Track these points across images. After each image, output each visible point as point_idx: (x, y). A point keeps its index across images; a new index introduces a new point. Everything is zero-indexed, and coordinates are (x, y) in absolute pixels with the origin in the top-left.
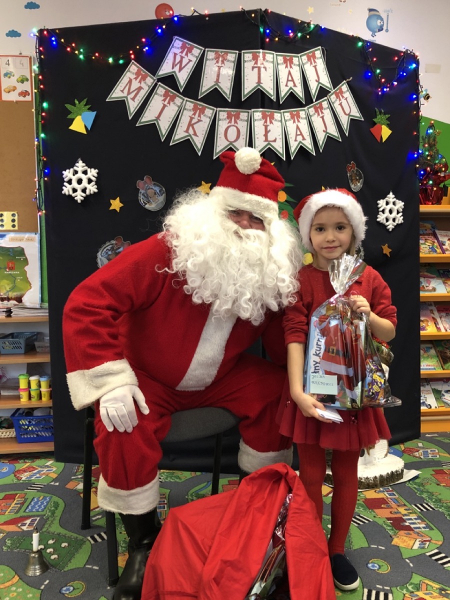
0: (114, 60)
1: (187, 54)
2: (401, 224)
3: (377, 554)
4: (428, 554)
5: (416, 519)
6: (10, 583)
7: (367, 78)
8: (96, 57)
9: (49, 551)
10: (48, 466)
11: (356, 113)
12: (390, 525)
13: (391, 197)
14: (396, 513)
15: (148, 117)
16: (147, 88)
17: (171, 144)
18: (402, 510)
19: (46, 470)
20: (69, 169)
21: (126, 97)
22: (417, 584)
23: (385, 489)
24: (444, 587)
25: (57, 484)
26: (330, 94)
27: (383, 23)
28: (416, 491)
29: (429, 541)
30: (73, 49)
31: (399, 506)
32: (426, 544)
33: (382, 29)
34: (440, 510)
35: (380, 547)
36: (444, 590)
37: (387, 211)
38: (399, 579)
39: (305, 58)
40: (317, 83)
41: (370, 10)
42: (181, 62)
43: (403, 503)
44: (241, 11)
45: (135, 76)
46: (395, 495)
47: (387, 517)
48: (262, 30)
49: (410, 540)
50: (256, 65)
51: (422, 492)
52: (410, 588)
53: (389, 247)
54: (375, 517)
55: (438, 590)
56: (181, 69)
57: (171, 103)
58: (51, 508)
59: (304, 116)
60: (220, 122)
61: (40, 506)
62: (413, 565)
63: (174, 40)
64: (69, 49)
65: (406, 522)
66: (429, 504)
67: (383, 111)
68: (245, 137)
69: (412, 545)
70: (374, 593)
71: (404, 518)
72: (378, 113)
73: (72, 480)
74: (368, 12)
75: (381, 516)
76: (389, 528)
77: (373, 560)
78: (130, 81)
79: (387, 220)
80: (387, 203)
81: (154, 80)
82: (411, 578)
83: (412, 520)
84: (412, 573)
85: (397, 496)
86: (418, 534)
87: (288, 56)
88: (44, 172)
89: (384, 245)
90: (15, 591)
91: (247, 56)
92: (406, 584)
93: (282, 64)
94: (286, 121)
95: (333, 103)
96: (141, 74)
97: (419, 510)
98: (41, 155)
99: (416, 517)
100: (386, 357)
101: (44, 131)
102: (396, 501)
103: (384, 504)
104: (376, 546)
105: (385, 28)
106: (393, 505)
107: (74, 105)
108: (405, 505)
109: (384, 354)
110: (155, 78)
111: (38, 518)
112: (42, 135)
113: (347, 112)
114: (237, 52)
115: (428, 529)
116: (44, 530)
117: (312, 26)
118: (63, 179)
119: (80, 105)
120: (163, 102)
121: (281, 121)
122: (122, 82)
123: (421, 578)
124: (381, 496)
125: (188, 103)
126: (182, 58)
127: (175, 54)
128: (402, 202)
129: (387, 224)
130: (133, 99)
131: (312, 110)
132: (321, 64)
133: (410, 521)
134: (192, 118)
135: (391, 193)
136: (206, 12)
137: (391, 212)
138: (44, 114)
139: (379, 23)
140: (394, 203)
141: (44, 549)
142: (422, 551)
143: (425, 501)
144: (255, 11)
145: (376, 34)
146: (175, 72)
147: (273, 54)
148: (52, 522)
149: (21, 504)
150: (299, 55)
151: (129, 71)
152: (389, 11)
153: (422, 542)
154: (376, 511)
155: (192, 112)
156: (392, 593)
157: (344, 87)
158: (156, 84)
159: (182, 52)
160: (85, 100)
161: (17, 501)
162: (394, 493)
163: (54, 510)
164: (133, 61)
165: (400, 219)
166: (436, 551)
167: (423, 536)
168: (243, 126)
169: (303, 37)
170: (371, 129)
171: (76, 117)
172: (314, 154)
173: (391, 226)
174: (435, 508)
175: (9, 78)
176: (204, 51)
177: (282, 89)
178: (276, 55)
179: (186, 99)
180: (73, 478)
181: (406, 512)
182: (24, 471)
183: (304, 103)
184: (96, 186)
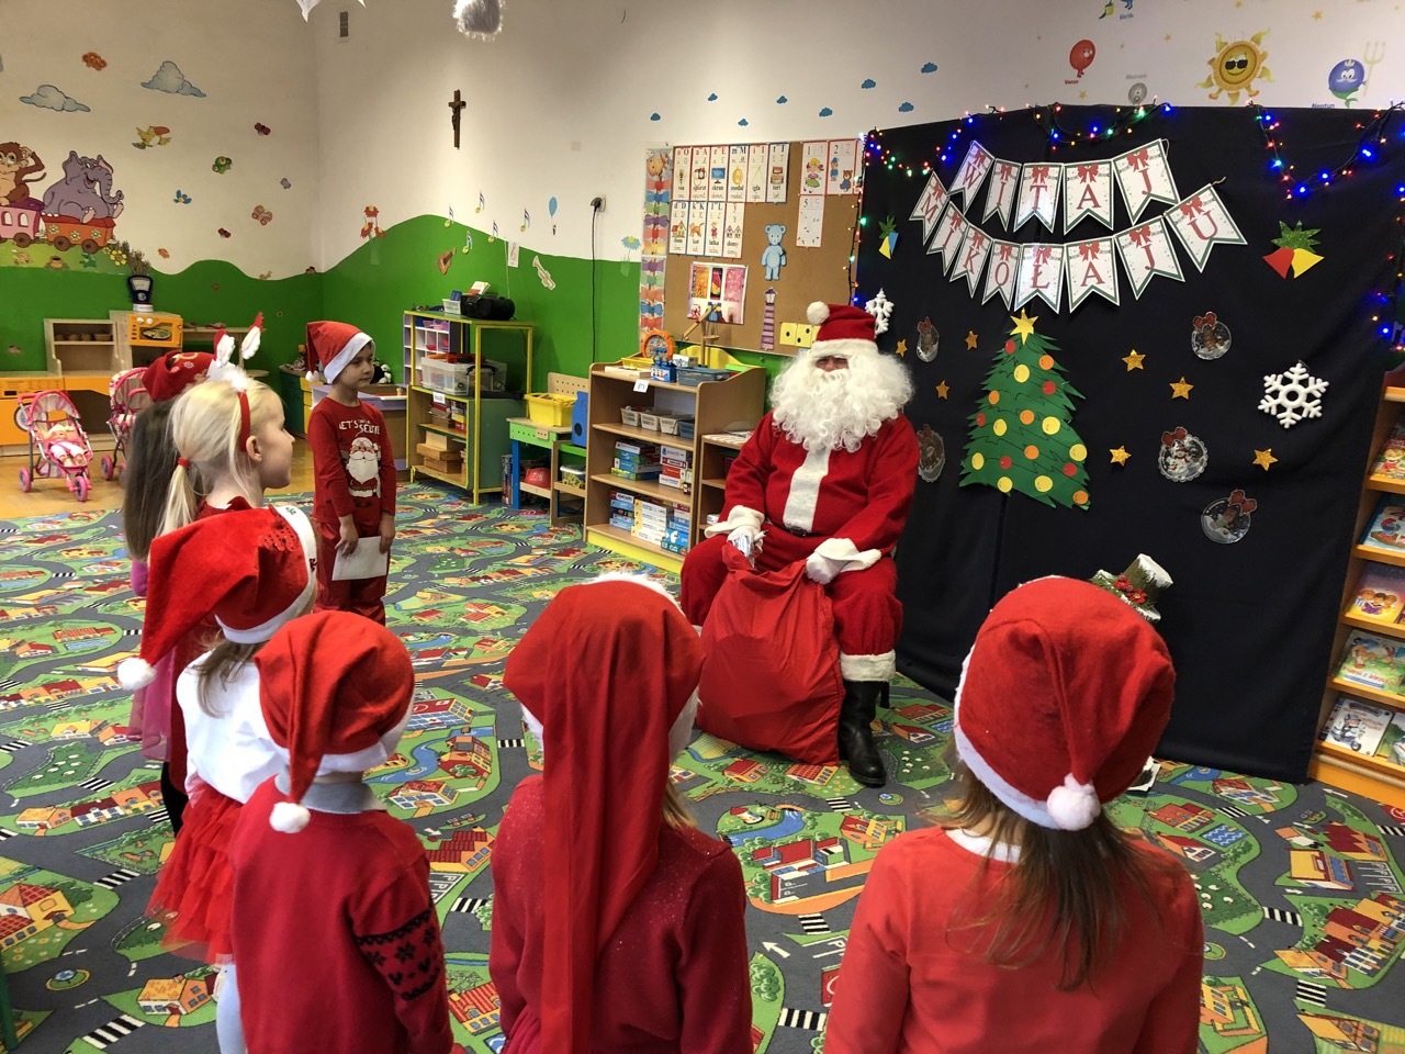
1: (979, 166)
2: (1318, 418)
11: (1229, 232)
13: (1297, 370)
15: (937, 243)
16: (941, 208)
17: (950, 281)
20: (871, 300)
26: (1170, 209)
37: (1283, 395)
39: (1123, 162)
40: (1145, 196)
42: (972, 175)
44: (1028, 109)
45: (933, 193)
50: (1035, 184)
53: (1272, 455)
56: (970, 184)
57: (958, 227)
59: (1109, 248)
60: (994, 257)
63: (973, 145)
67: (1300, 224)
68: (1011, 280)
72: (1285, 229)
78: (929, 198)
79: (1281, 410)
81: (947, 198)
87: (1088, 165)
89: (1263, 450)
91: (1025, 171)
93: (1076, 178)
94: (1069, 258)
95: (1175, 224)
96: (938, 190)
107: (884, 223)
110: (949, 194)
112: (853, 259)
113: (1207, 231)
114: (1020, 165)
117: (1141, 111)
119: (889, 223)
120: (951, 226)
121: (1061, 259)
122: (923, 198)
125: (971, 229)
127: (969, 166)
128: (1325, 381)
129: (1279, 416)
130: (929, 221)
132: (1158, 165)
134: (972, 249)
135: (1299, 365)
136: (1002, 110)
137: (1292, 396)
140: (1303, 382)
144: (1042, 109)
146: (965, 188)
147: (1061, 166)
150: (1111, 160)
151: (929, 185)
155: (973, 242)
157: (1207, 196)
158: (949, 202)
159: (975, 162)
160: (893, 218)
164: (934, 172)
165: (1314, 411)
168: (1012, 265)
169: (1119, 134)
170: (1266, 258)
171: (884, 238)
172: (1120, 304)
173: (1288, 419)
176: (993, 161)
177: (1068, 216)
178: (1066, 166)
179: (969, 224)
183: (1110, 228)
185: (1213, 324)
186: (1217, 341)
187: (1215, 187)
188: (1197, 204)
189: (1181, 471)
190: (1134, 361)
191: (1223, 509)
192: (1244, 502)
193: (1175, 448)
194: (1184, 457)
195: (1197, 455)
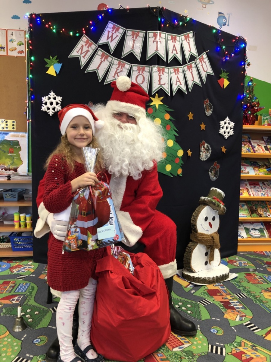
0: (73, 33)
1: (115, 32)
2: (232, 135)
3: (216, 324)
4: (244, 324)
5: (237, 303)
6: (4, 335)
7: (217, 51)
8: (63, 31)
9: (27, 316)
10: (29, 265)
11: (210, 71)
12: (222, 305)
13: (227, 119)
14: (225, 299)
15: (92, 68)
16: (92, 51)
17: (105, 84)
18: (229, 297)
19: (28, 267)
20: (46, 96)
21: (80, 56)
22: (239, 342)
23: (219, 284)
24: (254, 344)
25: (34, 276)
26: (196, 59)
27: (226, 21)
28: (236, 286)
29: (245, 316)
30: (50, 26)
31: (227, 294)
32: (243, 318)
33: (226, 25)
34: (250, 298)
35: (217, 319)
36: (255, 346)
37: (225, 128)
38: (229, 339)
39: (183, 37)
40: (189, 52)
41: (220, 13)
42: (112, 36)
43: (229, 293)
44: (148, 7)
45: (85, 44)
46: (224, 288)
47: (220, 301)
48: (159, 19)
49: (234, 315)
50: (155, 40)
51: (240, 286)
52: (235, 344)
53: (225, 148)
54: (213, 300)
55: (251, 346)
56: (112, 41)
57: (106, 60)
58: (30, 290)
59: (182, 71)
60: (134, 72)
61: (23, 289)
62: (236, 330)
63: (108, 23)
64: (47, 26)
65: (231, 304)
66: (244, 294)
67: (225, 70)
68: (147, 81)
69: (235, 318)
70: (214, 347)
71: (230, 302)
72: (222, 71)
73: (42, 273)
74: (218, 14)
75: (217, 300)
76: (222, 308)
77: (213, 327)
78: (82, 47)
79: (225, 133)
80: (225, 123)
81: (96, 46)
82: (236, 338)
83: (235, 303)
84: (236, 335)
85: (226, 288)
86: (238, 311)
87: (174, 35)
88: (31, 97)
89: (222, 147)
90: (6, 341)
91: (150, 34)
92: (233, 342)
93: (170, 40)
94: (171, 73)
95: (198, 64)
96: (89, 43)
97: (238, 297)
98: (30, 87)
99: (237, 301)
100: (222, 210)
101: (32, 73)
102: (225, 292)
103: (218, 293)
104: (215, 319)
105: (227, 24)
106: (224, 294)
107: (50, 59)
108: (230, 294)
109: (221, 208)
110: (96, 45)
111: (22, 296)
112: (31, 76)
113: (206, 70)
114: (145, 32)
115: (244, 309)
116: (25, 303)
117: (188, 19)
118: (42, 102)
119: (53, 59)
120: (101, 59)
121: (168, 73)
122: (78, 46)
123: (241, 339)
124: (216, 288)
125: (115, 60)
126: (113, 34)
127: (109, 32)
128: (234, 123)
129: (224, 135)
130: (84, 57)
131: (186, 68)
132: (192, 41)
133: (234, 304)
134: (117, 70)
135: (228, 118)
136: (128, 7)
137: (227, 128)
138: (32, 64)
139: (224, 20)
140: (229, 123)
141: (24, 315)
142: (241, 322)
143: (241, 292)
144: (156, 8)
145: (222, 27)
146: (108, 42)
147: (166, 34)
148: (30, 299)
149: (13, 287)
150: (180, 35)
151: (82, 40)
152: (230, 14)
153: (241, 317)
154: (215, 297)
155: (118, 66)
156: (225, 348)
157: (205, 56)
158: (97, 49)
159: (113, 31)
160: (56, 56)
161: (11, 285)
162: (224, 286)
163: (31, 292)
164: (84, 35)
165: (232, 133)
166: (249, 322)
167: (241, 313)
168: (146, 75)
169: (183, 25)
170: (218, 81)
171: (50, 66)
172: (186, 93)
173: (226, 136)
174: (247, 296)
175: (13, 42)
176: (126, 30)
177: (169, 55)
178: (167, 34)
179: (114, 58)
180: (43, 272)
181: (231, 298)
182: (16, 267)
183: (182, 63)
184: (61, 107)
185: (208, 102)
186: (209, 109)
187: (207, 53)
188: (203, 58)
189: (204, 157)
190: (191, 116)
191: (212, 169)
192: (217, 165)
193: (203, 148)
194: (205, 152)
195: (208, 150)
